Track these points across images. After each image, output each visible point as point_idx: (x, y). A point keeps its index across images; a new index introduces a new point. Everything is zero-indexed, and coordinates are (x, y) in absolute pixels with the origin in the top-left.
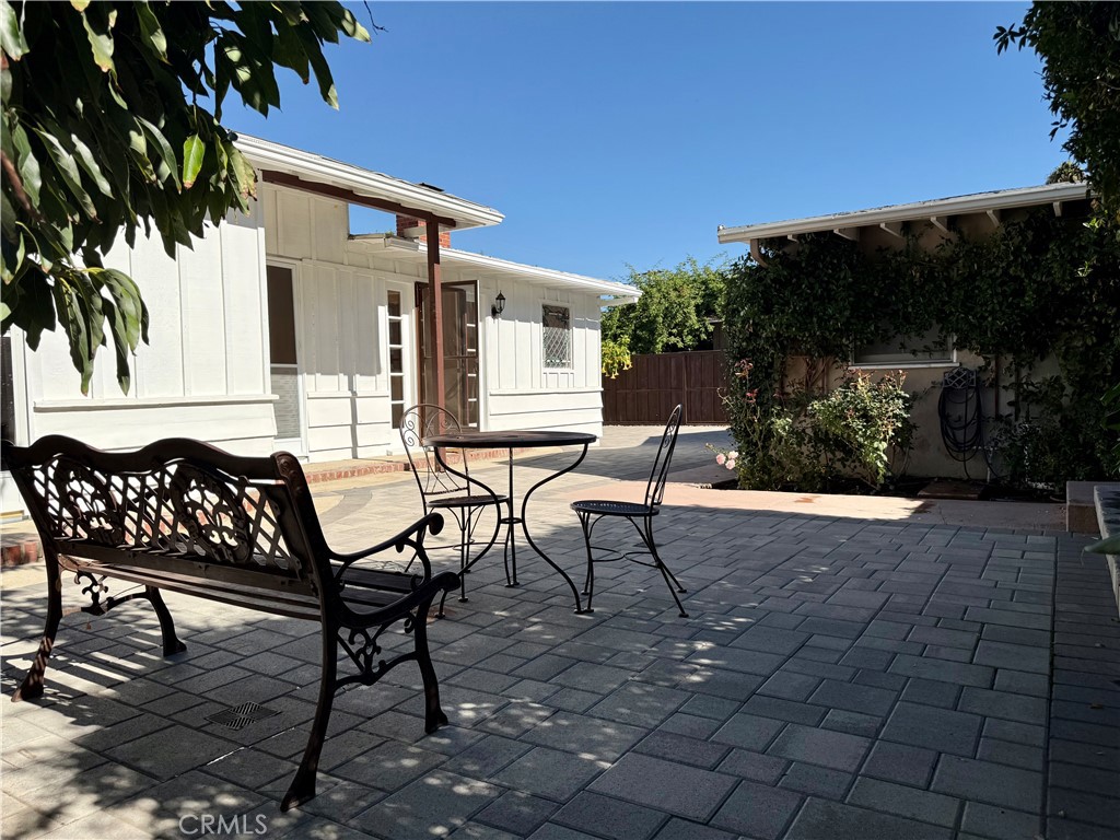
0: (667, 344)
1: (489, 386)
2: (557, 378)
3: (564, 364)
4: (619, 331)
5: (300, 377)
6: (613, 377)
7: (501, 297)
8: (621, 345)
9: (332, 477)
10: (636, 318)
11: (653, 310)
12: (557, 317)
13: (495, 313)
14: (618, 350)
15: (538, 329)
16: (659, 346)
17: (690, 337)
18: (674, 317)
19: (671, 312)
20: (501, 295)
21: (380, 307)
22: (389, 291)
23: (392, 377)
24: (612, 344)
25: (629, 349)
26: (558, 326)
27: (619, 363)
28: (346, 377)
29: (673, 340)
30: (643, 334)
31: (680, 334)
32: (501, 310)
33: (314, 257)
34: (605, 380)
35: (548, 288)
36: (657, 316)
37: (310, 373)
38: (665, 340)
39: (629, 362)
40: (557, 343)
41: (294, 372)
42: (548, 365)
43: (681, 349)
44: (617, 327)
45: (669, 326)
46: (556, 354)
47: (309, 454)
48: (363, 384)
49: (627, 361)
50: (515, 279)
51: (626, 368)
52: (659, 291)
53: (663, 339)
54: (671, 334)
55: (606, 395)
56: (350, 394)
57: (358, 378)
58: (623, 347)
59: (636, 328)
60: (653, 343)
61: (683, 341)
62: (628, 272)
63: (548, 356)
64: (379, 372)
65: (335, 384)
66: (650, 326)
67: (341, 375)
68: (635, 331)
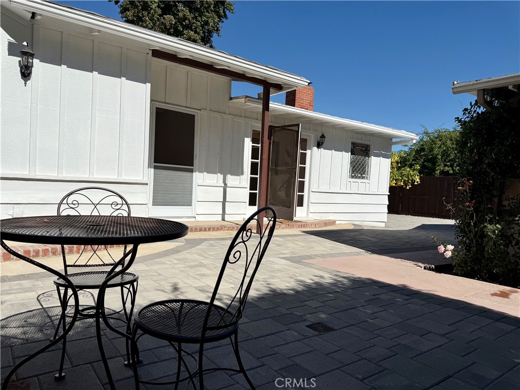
0: (443, 171)
1: (311, 187)
2: (359, 185)
3: (363, 178)
4: (414, 162)
5: (194, 173)
6: (408, 188)
8: (414, 170)
9: (201, 230)
10: (425, 155)
11: (436, 151)
12: (361, 150)
13: (319, 145)
14: (411, 172)
15: (346, 157)
16: (438, 172)
17: (458, 168)
18: (449, 156)
19: (447, 153)
20: (323, 135)
21: (246, 139)
22: (254, 131)
23: (251, 178)
24: (408, 169)
25: (419, 172)
26: (362, 155)
27: (412, 180)
28: (222, 176)
29: (447, 169)
30: (429, 165)
31: (452, 166)
33: (208, 109)
34: (391, 189)
35: (356, 133)
36: (438, 154)
37: (200, 171)
38: (442, 169)
39: (418, 180)
40: (360, 164)
41: (192, 171)
42: (352, 177)
43: (451, 174)
44: (413, 160)
45: (445, 160)
46: (359, 170)
47: (196, 216)
48: (232, 180)
50: (334, 126)
51: (416, 183)
52: (440, 140)
53: (440, 168)
54: (446, 165)
55: (390, 198)
56: (223, 185)
57: (229, 177)
59: (424, 161)
60: (434, 170)
61: (453, 170)
62: (423, 130)
63: (353, 172)
64: (242, 174)
65: (216, 179)
66: (433, 161)
67: (219, 174)
68: (423, 163)
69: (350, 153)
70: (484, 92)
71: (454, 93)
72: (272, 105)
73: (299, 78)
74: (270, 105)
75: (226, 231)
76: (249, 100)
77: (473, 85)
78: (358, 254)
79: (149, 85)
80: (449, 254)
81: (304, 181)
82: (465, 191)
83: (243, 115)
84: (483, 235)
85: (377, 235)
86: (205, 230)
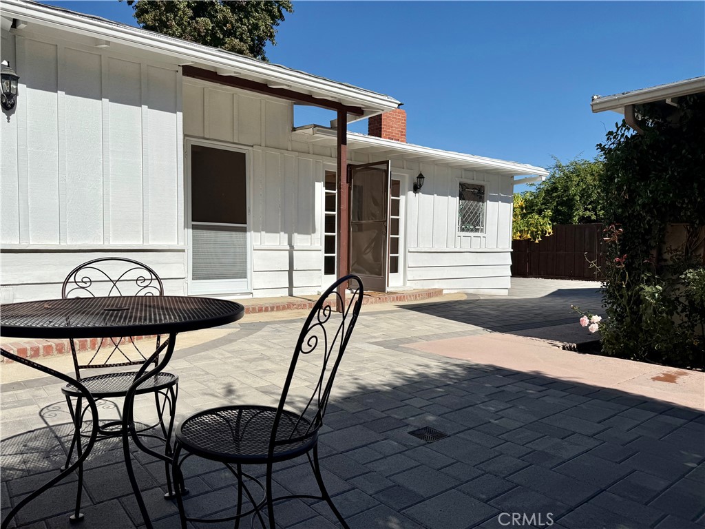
0: (583, 217)
1: (408, 245)
2: (471, 240)
3: (477, 230)
4: (543, 207)
5: (248, 234)
6: (537, 241)
7: (421, 177)
8: (544, 217)
9: (260, 310)
10: (558, 197)
11: (573, 190)
12: (473, 193)
13: (416, 189)
14: (541, 220)
15: (453, 203)
16: (576, 219)
17: (603, 212)
18: (590, 196)
19: (587, 192)
20: (421, 174)
21: (316, 183)
22: (326, 171)
23: (326, 237)
24: (537, 217)
25: (551, 220)
26: (474, 200)
27: (542, 231)
28: (286, 235)
29: (588, 213)
30: (563, 209)
31: (594, 209)
32: (421, 186)
33: (263, 144)
34: (515, 244)
35: (465, 170)
36: (575, 195)
37: (256, 230)
38: (581, 214)
39: (550, 230)
40: (472, 213)
41: (244, 230)
42: (463, 230)
43: (594, 221)
44: (542, 204)
45: (585, 202)
46: (471, 221)
47: (253, 291)
48: (300, 240)
49: (549, 229)
50: (435, 162)
51: (547, 235)
52: (578, 176)
53: (579, 213)
54: (586, 209)
55: (514, 256)
56: (288, 248)
57: (296, 236)
58: (546, 219)
59: (558, 205)
60: (571, 216)
61: (596, 214)
62: (554, 163)
63: (463, 223)
64: (314, 231)
65: (278, 240)
66: (570, 203)
67: (282, 233)
68: (556, 207)
69: (458, 198)
70: (634, 108)
71: (594, 111)
72: (350, 136)
73: (386, 98)
74: (348, 136)
75: (296, 310)
76: (318, 130)
77: (619, 99)
78: (474, 333)
79: (180, 115)
80: (594, 328)
81: (398, 238)
82: (614, 242)
83: (311, 152)
84: (639, 300)
85: (498, 306)
86: (266, 310)
